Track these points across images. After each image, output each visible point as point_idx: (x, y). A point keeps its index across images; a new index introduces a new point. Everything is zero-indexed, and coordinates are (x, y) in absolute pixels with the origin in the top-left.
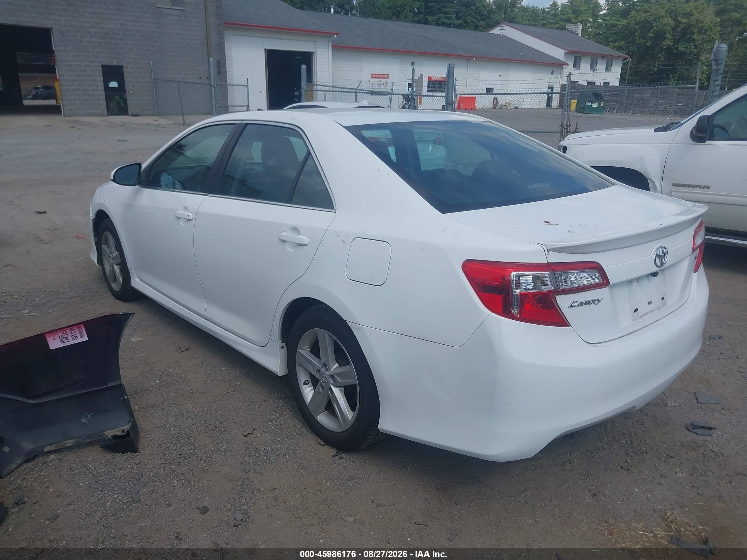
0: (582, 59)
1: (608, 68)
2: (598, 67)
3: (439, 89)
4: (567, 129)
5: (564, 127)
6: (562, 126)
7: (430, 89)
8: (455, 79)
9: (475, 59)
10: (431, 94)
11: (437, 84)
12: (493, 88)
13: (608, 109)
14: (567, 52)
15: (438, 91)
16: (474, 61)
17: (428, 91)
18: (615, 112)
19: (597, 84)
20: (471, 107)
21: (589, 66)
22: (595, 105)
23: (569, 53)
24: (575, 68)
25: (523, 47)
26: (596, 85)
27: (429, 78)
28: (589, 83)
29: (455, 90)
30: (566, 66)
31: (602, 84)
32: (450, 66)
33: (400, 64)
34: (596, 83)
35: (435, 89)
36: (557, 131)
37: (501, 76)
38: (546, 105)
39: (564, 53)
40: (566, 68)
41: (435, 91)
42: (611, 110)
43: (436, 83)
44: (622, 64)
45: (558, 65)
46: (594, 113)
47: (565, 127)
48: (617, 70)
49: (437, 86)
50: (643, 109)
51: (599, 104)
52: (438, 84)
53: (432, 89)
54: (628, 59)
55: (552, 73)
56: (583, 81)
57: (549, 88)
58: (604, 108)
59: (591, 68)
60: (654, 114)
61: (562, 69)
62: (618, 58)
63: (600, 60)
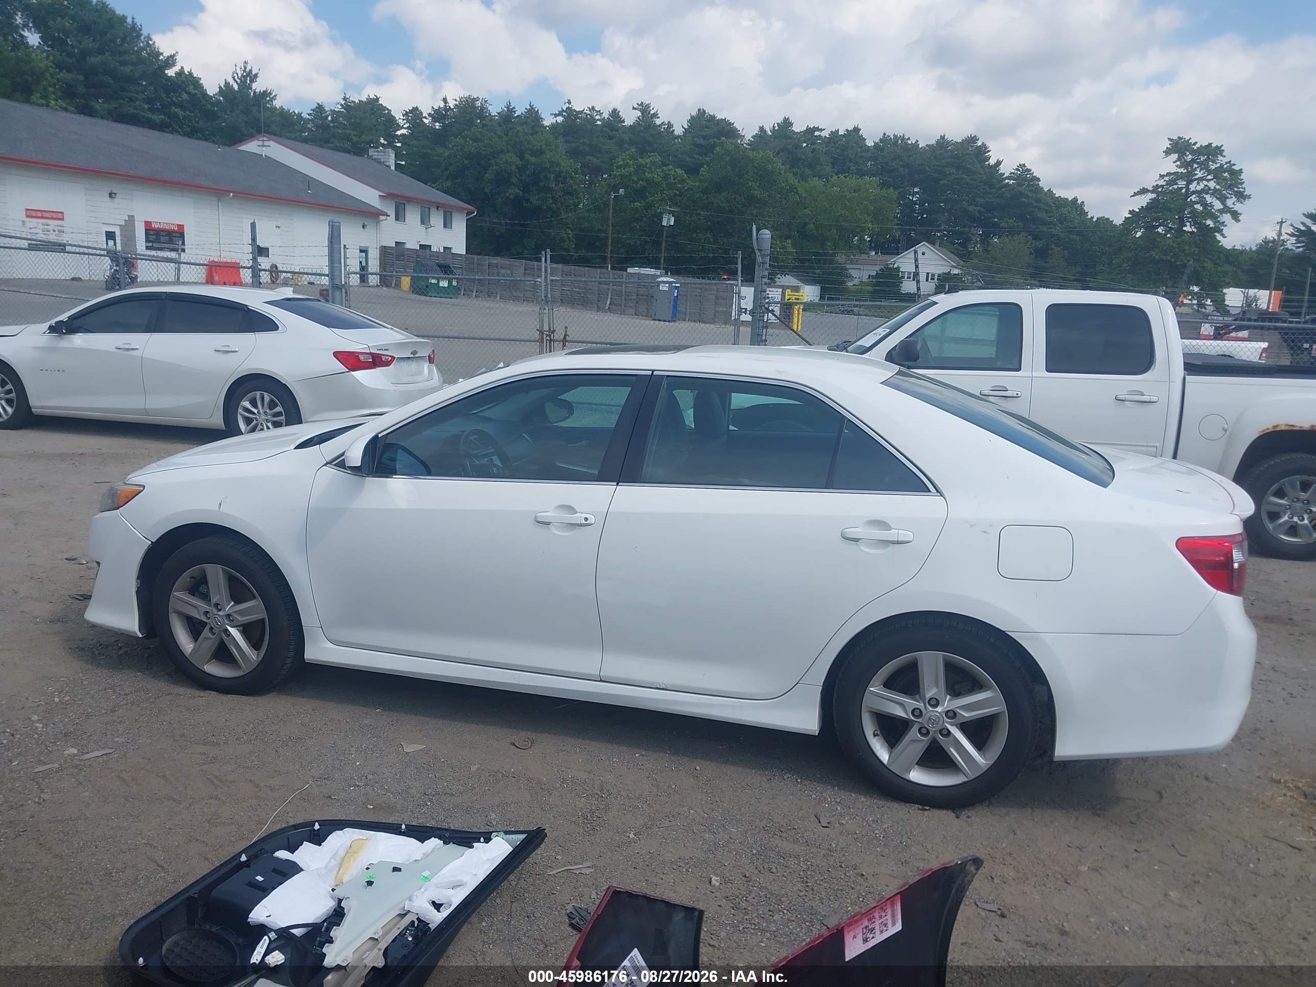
0: (407, 207)
1: (447, 224)
2: (432, 223)
3: (167, 246)
4: (550, 336)
5: (545, 333)
6: (541, 332)
7: (151, 244)
8: (345, 246)
9: (231, 194)
10: (153, 253)
11: (163, 236)
12: (268, 249)
13: (463, 291)
14: (384, 194)
15: (167, 248)
16: (231, 198)
17: (147, 248)
18: (474, 295)
19: (434, 249)
20: (233, 281)
21: (418, 218)
22: (444, 284)
23: (388, 196)
24: (398, 220)
25: (310, 182)
26: (432, 250)
27: (148, 224)
28: (422, 247)
29: (346, 265)
30: (384, 217)
31: (442, 251)
32: (334, 224)
33: (85, 195)
34: (432, 247)
35: (159, 245)
36: (533, 338)
37: (279, 227)
38: (359, 280)
39: (380, 196)
40: (386, 220)
41: (161, 249)
42: (467, 294)
43: (162, 233)
44: (467, 219)
45: (370, 215)
46: (442, 295)
47: (548, 333)
48: (460, 228)
49: (162, 239)
50: (515, 294)
51: (450, 283)
52: (166, 236)
53: (155, 245)
54: (474, 213)
55: (363, 226)
56: (412, 244)
57: (361, 251)
58: (458, 289)
59: (422, 222)
60: (533, 301)
61: (378, 222)
62: (459, 210)
63: (433, 211)
